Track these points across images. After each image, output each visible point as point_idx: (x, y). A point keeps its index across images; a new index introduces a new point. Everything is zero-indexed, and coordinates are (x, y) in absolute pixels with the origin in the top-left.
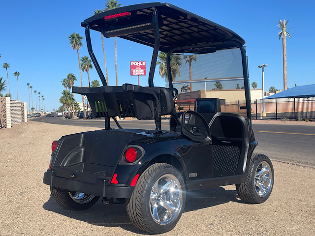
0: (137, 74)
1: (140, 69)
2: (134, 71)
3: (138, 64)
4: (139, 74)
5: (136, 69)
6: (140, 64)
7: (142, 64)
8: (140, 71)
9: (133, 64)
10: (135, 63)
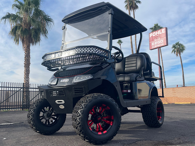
0: (156, 47)
1: (159, 38)
2: (153, 44)
3: (157, 33)
4: (159, 46)
5: (155, 40)
8: (159, 42)
9: (152, 35)
10: (153, 33)
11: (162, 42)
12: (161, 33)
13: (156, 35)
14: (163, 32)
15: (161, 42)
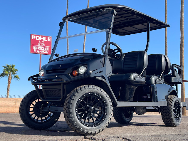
0: (39, 52)
1: (44, 45)
2: (35, 48)
3: (41, 38)
4: (42, 52)
5: (39, 45)
6: (44, 39)
7: (47, 39)
8: (43, 49)
9: (35, 38)
10: (37, 37)
11: (47, 50)
12: (47, 40)
13: (40, 40)
14: (48, 41)
15: (45, 50)
